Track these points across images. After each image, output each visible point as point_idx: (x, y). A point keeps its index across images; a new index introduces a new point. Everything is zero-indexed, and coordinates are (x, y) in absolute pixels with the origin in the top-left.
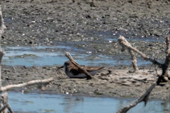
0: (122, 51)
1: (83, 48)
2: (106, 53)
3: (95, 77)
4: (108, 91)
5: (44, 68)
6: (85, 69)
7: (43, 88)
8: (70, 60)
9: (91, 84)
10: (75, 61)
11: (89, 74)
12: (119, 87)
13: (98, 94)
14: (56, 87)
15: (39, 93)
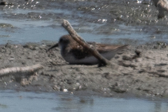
0: (160, 17)
1: (92, 13)
2: (132, 22)
3: (113, 62)
4: (135, 87)
5: (26, 47)
6: (96, 49)
7: (24, 82)
8: (71, 33)
9: (106, 75)
10: (78, 35)
11: (102, 57)
12: (154, 80)
13: (118, 91)
14: (46, 79)
15: (18, 90)
